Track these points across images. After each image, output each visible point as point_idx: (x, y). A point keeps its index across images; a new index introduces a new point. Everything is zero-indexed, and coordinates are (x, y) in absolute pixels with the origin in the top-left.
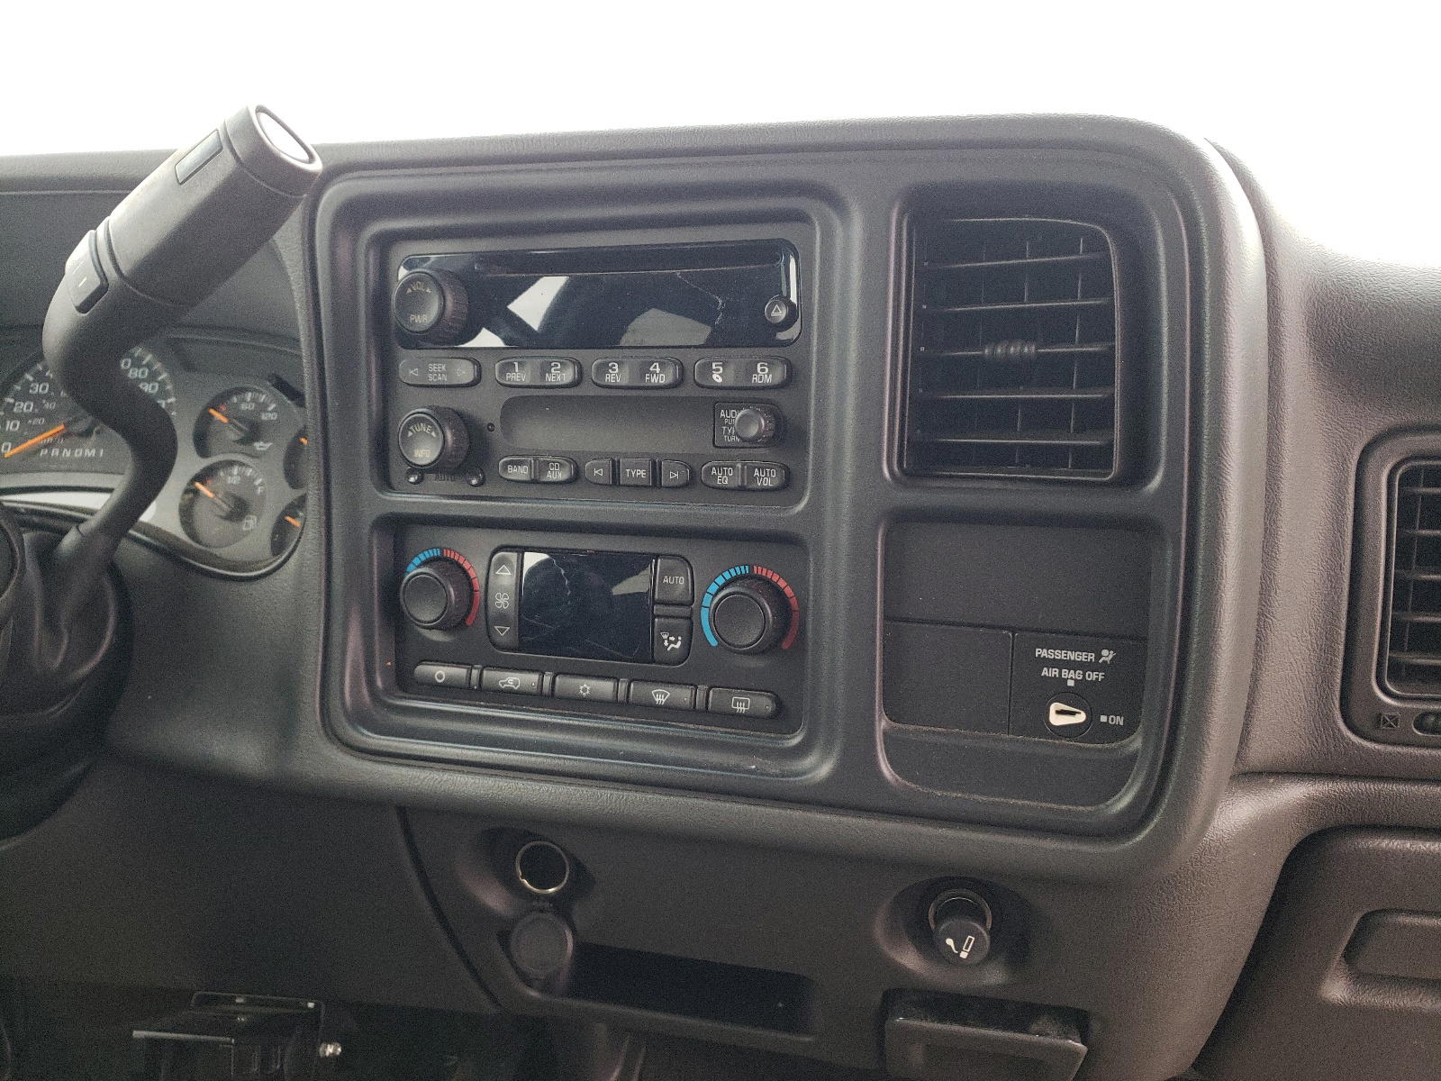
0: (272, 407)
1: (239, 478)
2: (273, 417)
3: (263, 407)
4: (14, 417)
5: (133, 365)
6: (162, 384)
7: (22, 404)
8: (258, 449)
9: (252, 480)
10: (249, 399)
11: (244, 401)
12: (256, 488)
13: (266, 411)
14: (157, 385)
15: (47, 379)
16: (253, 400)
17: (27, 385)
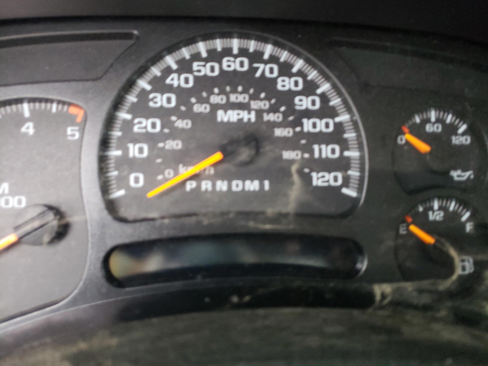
0: (463, 128)
1: (442, 214)
2: (466, 140)
3: (451, 130)
4: (136, 139)
5: (281, 74)
6: (324, 98)
7: (144, 121)
8: (456, 179)
9: (456, 215)
10: (433, 119)
11: (428, 121)
12: (463, 225)
13: (456, 134)
14: (318, 100)
15: (170, 89)
16: (438, 120)
17: (143, 94)
